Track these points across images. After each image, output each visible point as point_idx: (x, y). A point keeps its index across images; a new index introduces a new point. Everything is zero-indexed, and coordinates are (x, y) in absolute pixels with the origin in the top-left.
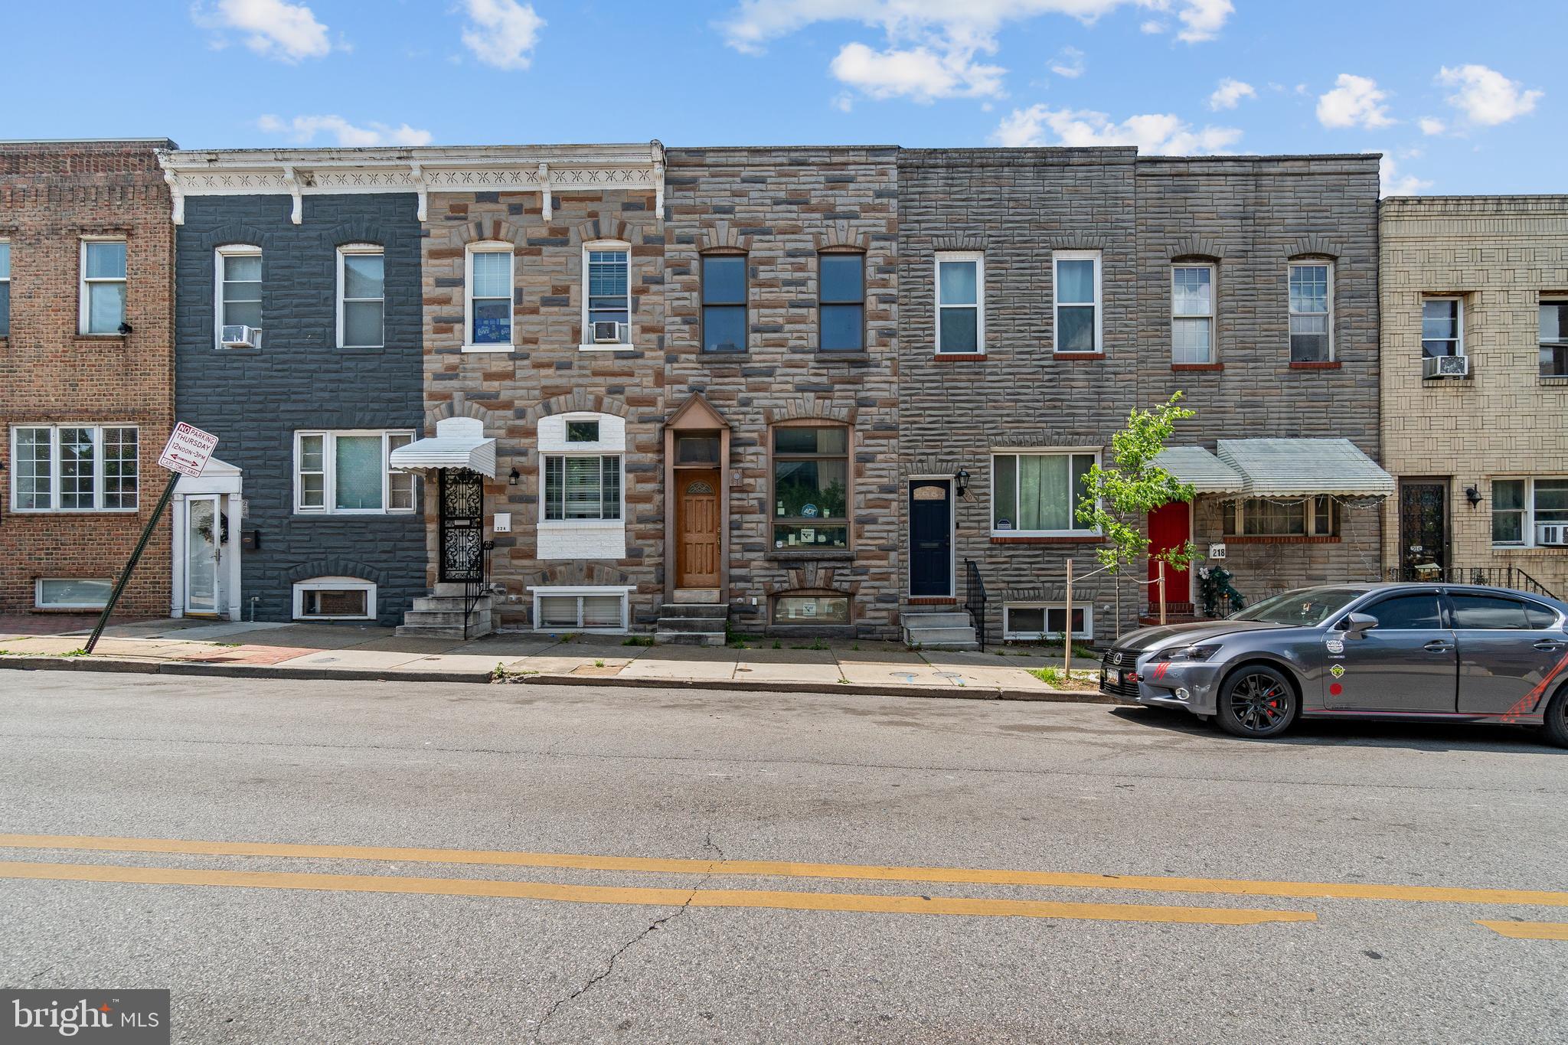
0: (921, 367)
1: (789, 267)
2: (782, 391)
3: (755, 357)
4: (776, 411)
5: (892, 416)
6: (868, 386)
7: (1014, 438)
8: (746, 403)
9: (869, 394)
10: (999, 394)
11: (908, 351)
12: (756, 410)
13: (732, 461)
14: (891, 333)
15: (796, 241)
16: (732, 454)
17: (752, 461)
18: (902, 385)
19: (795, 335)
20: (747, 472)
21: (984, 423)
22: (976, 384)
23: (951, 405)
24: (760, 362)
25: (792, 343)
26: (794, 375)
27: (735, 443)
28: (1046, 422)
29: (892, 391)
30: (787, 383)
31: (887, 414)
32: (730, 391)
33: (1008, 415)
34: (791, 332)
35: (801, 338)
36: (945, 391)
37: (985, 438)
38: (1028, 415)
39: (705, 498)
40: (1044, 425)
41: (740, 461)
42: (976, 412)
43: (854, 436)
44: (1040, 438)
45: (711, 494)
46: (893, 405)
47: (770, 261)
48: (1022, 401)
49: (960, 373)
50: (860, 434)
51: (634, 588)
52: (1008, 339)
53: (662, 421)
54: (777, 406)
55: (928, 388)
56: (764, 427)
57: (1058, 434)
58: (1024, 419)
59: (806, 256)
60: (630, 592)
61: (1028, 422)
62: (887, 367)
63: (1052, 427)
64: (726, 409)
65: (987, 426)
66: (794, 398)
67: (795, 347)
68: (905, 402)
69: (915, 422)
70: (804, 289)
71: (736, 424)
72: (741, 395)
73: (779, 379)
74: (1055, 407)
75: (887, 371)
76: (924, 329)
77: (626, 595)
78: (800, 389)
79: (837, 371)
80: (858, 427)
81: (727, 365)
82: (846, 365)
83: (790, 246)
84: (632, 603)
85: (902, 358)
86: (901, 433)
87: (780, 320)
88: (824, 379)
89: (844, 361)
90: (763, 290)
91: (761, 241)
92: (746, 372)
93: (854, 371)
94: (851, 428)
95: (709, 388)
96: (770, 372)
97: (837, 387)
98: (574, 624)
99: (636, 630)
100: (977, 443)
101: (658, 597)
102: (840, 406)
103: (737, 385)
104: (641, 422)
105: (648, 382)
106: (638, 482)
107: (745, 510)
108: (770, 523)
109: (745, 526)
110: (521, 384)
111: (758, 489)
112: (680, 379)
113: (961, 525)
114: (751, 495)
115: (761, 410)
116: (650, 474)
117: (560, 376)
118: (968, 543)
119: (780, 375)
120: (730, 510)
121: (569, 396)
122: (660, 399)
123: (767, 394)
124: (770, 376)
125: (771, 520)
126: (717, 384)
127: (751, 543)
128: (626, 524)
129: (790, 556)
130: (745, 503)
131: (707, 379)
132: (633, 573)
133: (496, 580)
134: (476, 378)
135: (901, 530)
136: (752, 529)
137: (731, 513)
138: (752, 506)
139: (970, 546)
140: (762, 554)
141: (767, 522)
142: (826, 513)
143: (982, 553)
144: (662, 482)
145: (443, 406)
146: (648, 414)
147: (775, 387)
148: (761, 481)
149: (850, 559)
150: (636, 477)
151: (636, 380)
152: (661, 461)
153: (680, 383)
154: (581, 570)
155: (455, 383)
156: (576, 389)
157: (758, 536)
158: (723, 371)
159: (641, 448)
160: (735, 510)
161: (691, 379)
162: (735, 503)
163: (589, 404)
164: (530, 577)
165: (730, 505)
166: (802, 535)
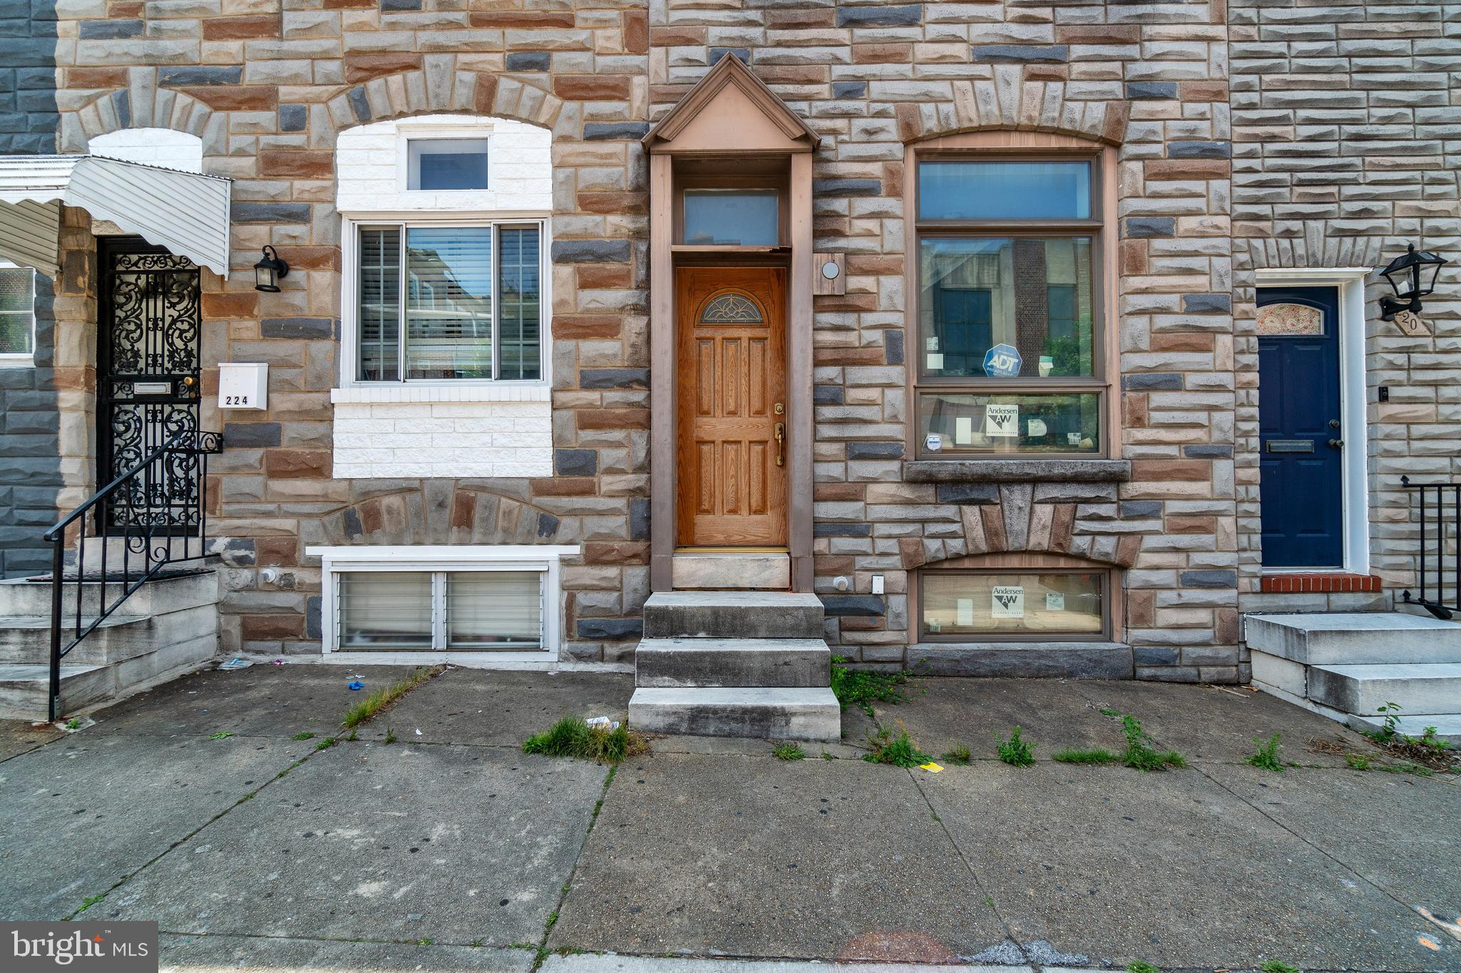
2: (942, 60)
4: (927, 109)
5: (1214, 122)
6: (1155, 49)
8: (852, 90)
9: (1156, 68)
12: (879, 107)
13: (818, 234)
16: (818, 216)
17: (869, 234)
20: (856, 260)
26: (970, 21)
27: (825, 188)
29: (1215, 61)
30: (954, 40)
31: (1201, 118)
32: (810, 62)
39: (745, 334)
41: (839, 234)
43: (1119, 174)
45: (762, 325)
46: (1217, 96)
50: (1135, 167)
51: (575, 550)
53: (636, 136)
54: (929, 98)
56: (898, 149)
60: (566, 562)
64: (803, 106)
66: (972, 79)
68: (1247, 89)
69: (1273, 139)
71: (830, 141)
72: (838, 70)
73: (934, 31)
75: (1201, 12)
77: (555, 568)
79: (1077, 12)
80: (1129, 150)
84: (570, 591)
86: (1239, 165)
88: (1045, 33)
92: (852, 15)
93: (1118, 12)
94: (1110, 153)
95: (758, 54)
96: (910, 15)
97: (1077, 51)
98: (422, 639)
99: (579, 657)
101: (635, 575)
102: (1086, 100)
103: (829, 47)
104: (591, 138)
105: (608, 39)
106: (584, 285)
107: (851, 354)
108: (912, 389)
109: (853, 394)
110: (287, 46)
111: (884, 302)
112: (688, 32)
113: (1394, 392)
114: (869, 319)
115: (891, 108)
116: (613, 267)
117: (393, 26)
118: (1409, 439)
119: (937, 22)
120: (815, 356)
121: (412, 75)
122: (638, 80)
123: (905, 69)
124: (911, 23)
125: (914, 382)
126: (779, 44)
127: (867, 439)
128: (553, 391)
129: (965, 470)
130: (852, 338)
131: (755, 33)
132: (573, 513)
133: (226, 532)
134: (185, 34)
135: (1242, 405)
136: (869, 403)
137: (818, 363)
138: (869, 345)
139: (1416, 445)
140: (894, 466)
141: (907, 387)
142: (1045, 365)
143: (1445, 462)
144: (645, 285)
145: (103, 102)
146: (609, 117)
147: (923, 51)
148: (891, 284)
149: (1116, 479)
150: (580, 272)
151: (578, 35)
152: (643, 235)
153: (688, 42)
154: (441, 505)
155: (135, 46)
156: (429, 59)
157: (884, 421)
158: (792, 12)
159: (592, 203)
160: (826, 355)
161: (714, 33)
162: (827, 337)
163: (464, 95)
164: (316, 522)
165: (814, 342)
166: (989, 420)
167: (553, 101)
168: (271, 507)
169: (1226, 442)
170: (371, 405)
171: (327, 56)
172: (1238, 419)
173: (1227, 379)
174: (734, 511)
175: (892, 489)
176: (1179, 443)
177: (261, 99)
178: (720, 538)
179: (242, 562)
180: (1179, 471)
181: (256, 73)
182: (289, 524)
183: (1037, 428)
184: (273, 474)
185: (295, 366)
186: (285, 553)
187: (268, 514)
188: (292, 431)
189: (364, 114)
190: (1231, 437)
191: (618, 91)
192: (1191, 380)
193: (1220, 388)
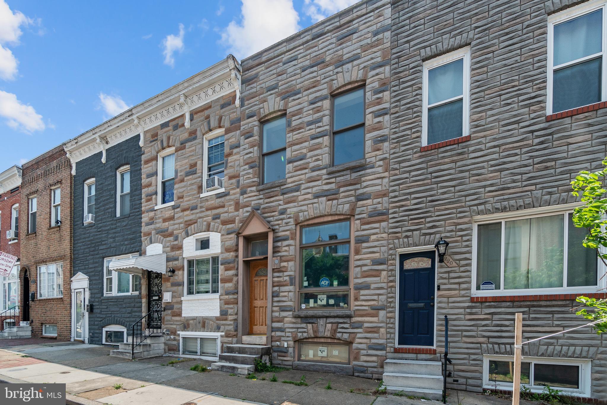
0: (409, 160)
1: (311, 112)
2: (305, 200)
3: (289, 180)
4: (301, 214)
5: (384, 203)
6: (364, 184)
7: (498, 205)
8: (283, 212)
9: (365, 190)
10: (483, 168)
11: (397, 150)
12: (288, 216)
13: (274, 252)
14: (383, 139)
15: (316, 92)
16: (274, 248)
17: (286, 251)
18: (392, 178)
19: (314, 158)
20: (283, 258)
21: (466, 196)
22: (459, 164)
23: (435, 186)
24: (292, 183)
25: (311, 165)
26: (312, 187)
27: (276, 240)
28: (535, 184)
29: (384, 184)
30: (309, 193)
31: (379, 203)
32: (274, 206)
33: (492, 185)
34: (311, 157)
35: (318, 160)
36: (429, 176)
37: (467, 209)
38: (514, 181)
39: (265, 278)
40: (533, 188)
41: (279, 252)
42: (457, 188)
43: (354, 224)
44: (528, 201)
46: (384, 195)
47: (299, 112)
48: (508, 169)
49: (443, 158)
50: (358, 222)
51: (223, 334)
52: (493, 115)
54: (302, 211)
55: (413, 177)
56: (294, 226)
57: (550, 193)
58: (509, 185)
59: (322, 100)
60: (221, 336)
61: (513, 188)
62: (380, 166)
63: (543, 188)
64: (272, 218)
65: (468, 198)
66: (312, 204)
67: (313, 167)
68: (394, 191)
69: (402, 206)
70: (320, 124)
71: (277, 227)
72: (280, 207)
73: (303, 192)
74: (547, 168)
75: (380, 169)
76: (411, 129)
78: (317, 196)
79: (342, 178)
80: (357, 217)
81: (273, 190)
82: (348, 172)
83: (312, 97)
85: (392, 156)
86: (391, 216)
87: (304, 151)
88: (333, 186)
89: (347, 169)
90: (295, 133)
91: (294, 100)
92: (284, 191)
93: (354, 175)
94: (352, 218)
95: (262, 207)
96: (297, 189)
97: (342, 189)
98: (196, 353)
100: (459, 215)
101: (235, 340)
102: (344, 204)
103: (279, 201)
104: (228, 234)
105: (231, 209)
106: (226, 270)
107: (281, 284)
108: (297, 292)
109: (281, 294)
110: (176, 222)
111: (289, 269)
112: (247, 204)
113: (442, 287)
114: (286, 274)
115: (292, 215)
116: (231, 265)
117: (192, 214)
118: (448, 303)
119: (304, 189)
120: (273, 284)
121: (196, 224)
122: (237, 218)
123: (296, 204)
124: (297, 191)
125: (298, 290)
126: (267, 203)
127: (284, 306)
128: (220, 296)
129: (308, 314)
130: (281, 279)
131: (261, 201)
132: (223, 325)
133: (166, 328)
134: (160, 222)
135: (389, 293)
136: (285, 296)
137: (273, 286)
138: (285, 281)
139: (450, 305)
140: (291, 313)
141: (295, 292)
142: (335, 283)
143: (462, 311)
144: (237, 269)
145: (148, 239)
146: (231, 228)
147: (301, 198)
148: (291, 264)
149: (350, 317)
150: (225, 267)
151: (225, 209)
152: (237, 256)
153: (247, 206)
154: (199, 323)
155: (152, 226)
156: (199, 220)
157: (289, 301)
158: (270, 194)
159: (227, 250)
160: (276, 284)
161: (253, 203)
162: (276, 279)
163: (204, 228)
164: (179, 326)
165: (273, 281)
166: (318, 300)
167: (221, 226)
168: (172, 323)
169: (383, 305)
170: (188, 300)
171: (181, 223)
172: (388, 298)
173: (384, 285)
174: (262, 325)
175: (290, 319)
176: (369, 306)
177: (171, 235)
178: (259, 332)
179: (168, 334)
180: (368, 314)
181: (171, 229)
182: (175, 326)
183: (332, 302)
184: (173, 316)
185: (176, 292)
186: (174, 333)
187: (172, 324)
188: (176, 306)
189: (188, 235)
190: (385, 303)
191: (232, 221)
192: (373, 286)
193: (382, 288)
